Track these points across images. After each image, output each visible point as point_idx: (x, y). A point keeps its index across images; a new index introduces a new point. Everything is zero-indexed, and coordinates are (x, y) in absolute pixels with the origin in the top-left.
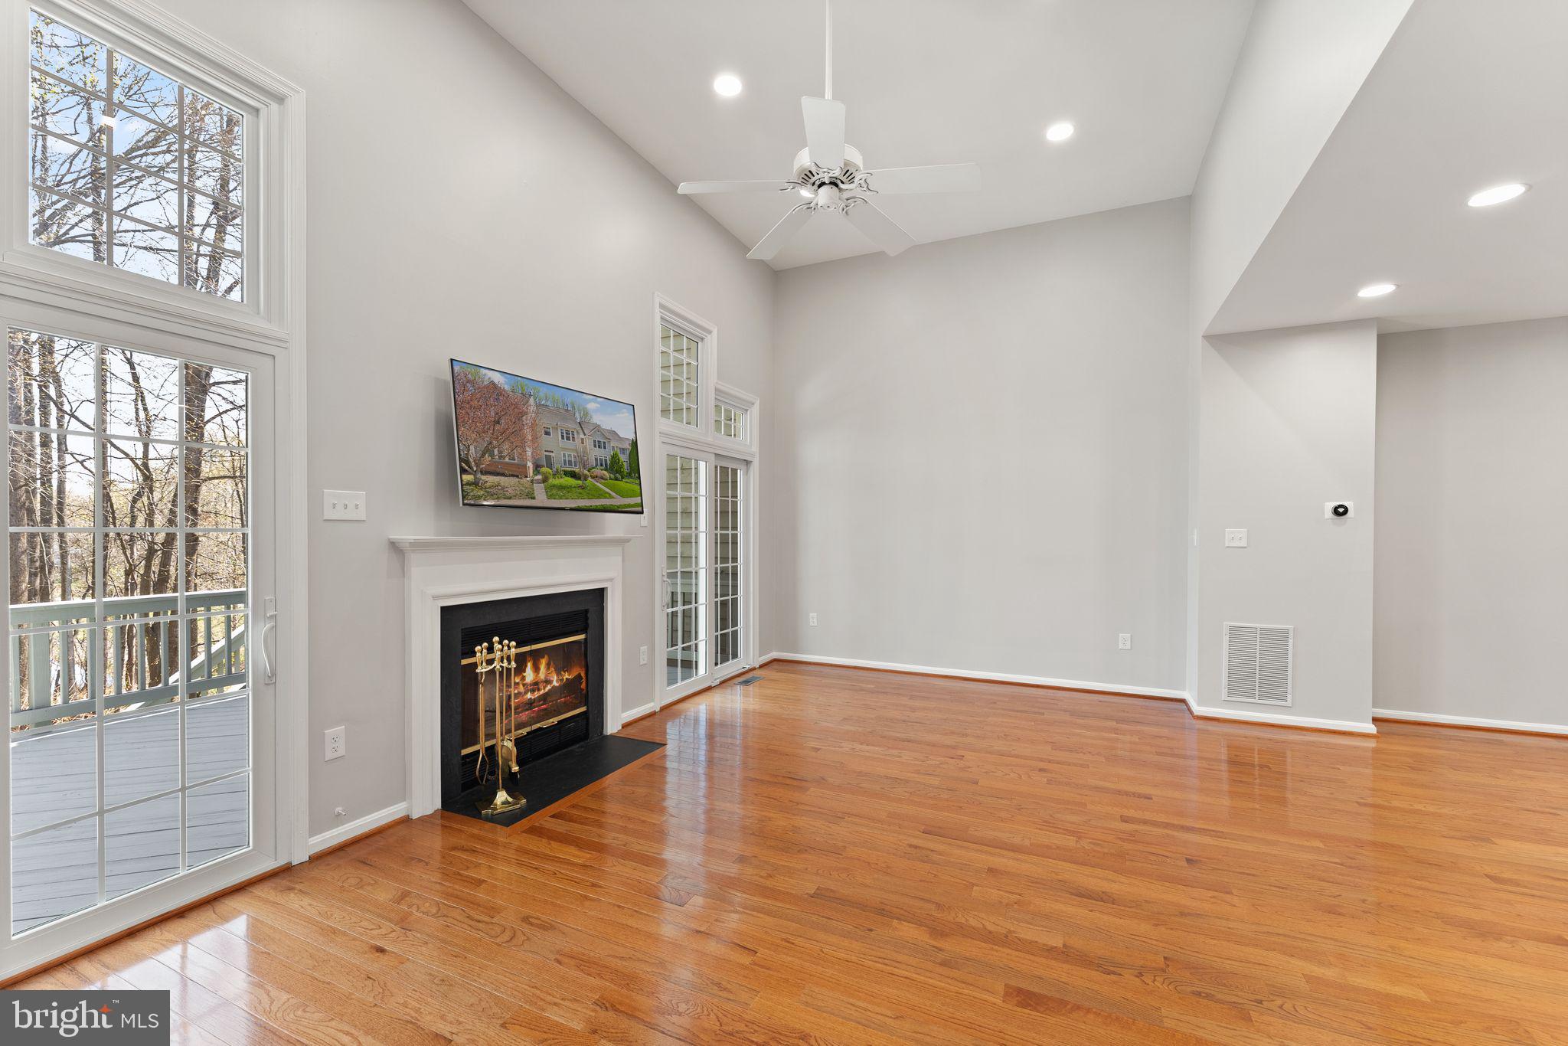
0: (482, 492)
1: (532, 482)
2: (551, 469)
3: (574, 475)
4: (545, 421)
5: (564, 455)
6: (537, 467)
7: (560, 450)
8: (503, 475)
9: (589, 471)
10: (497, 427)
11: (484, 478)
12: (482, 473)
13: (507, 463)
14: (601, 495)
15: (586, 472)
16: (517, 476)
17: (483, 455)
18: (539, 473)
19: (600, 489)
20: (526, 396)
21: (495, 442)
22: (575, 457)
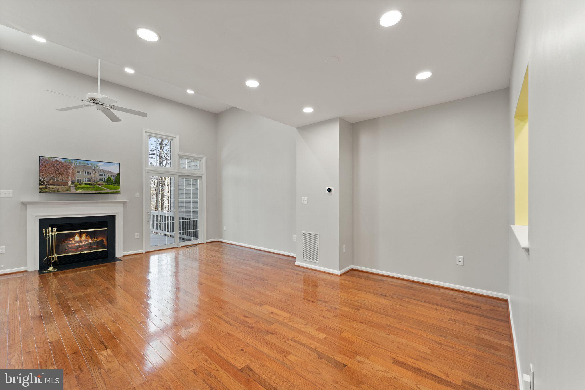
0: (48, 190)
1: (70, 187)
2: (79, 183)
3: (89, 184)
4: (78, 170)
5: (85, 179)
6: (73, 183)
7: (83, 177)
8: (58, 185)
9: (96, 183)
10: (57, 172)
11: (49, 186)
12: (49, 185)
13: (61, 182)
14: (100, 189)
15: (95, 183)
16: (64, 185)
17: (50, 180)
18: (73, 184)
19: (101, 188)
20: (71, 164)
21: (55, 177)
22: (90, 179)
